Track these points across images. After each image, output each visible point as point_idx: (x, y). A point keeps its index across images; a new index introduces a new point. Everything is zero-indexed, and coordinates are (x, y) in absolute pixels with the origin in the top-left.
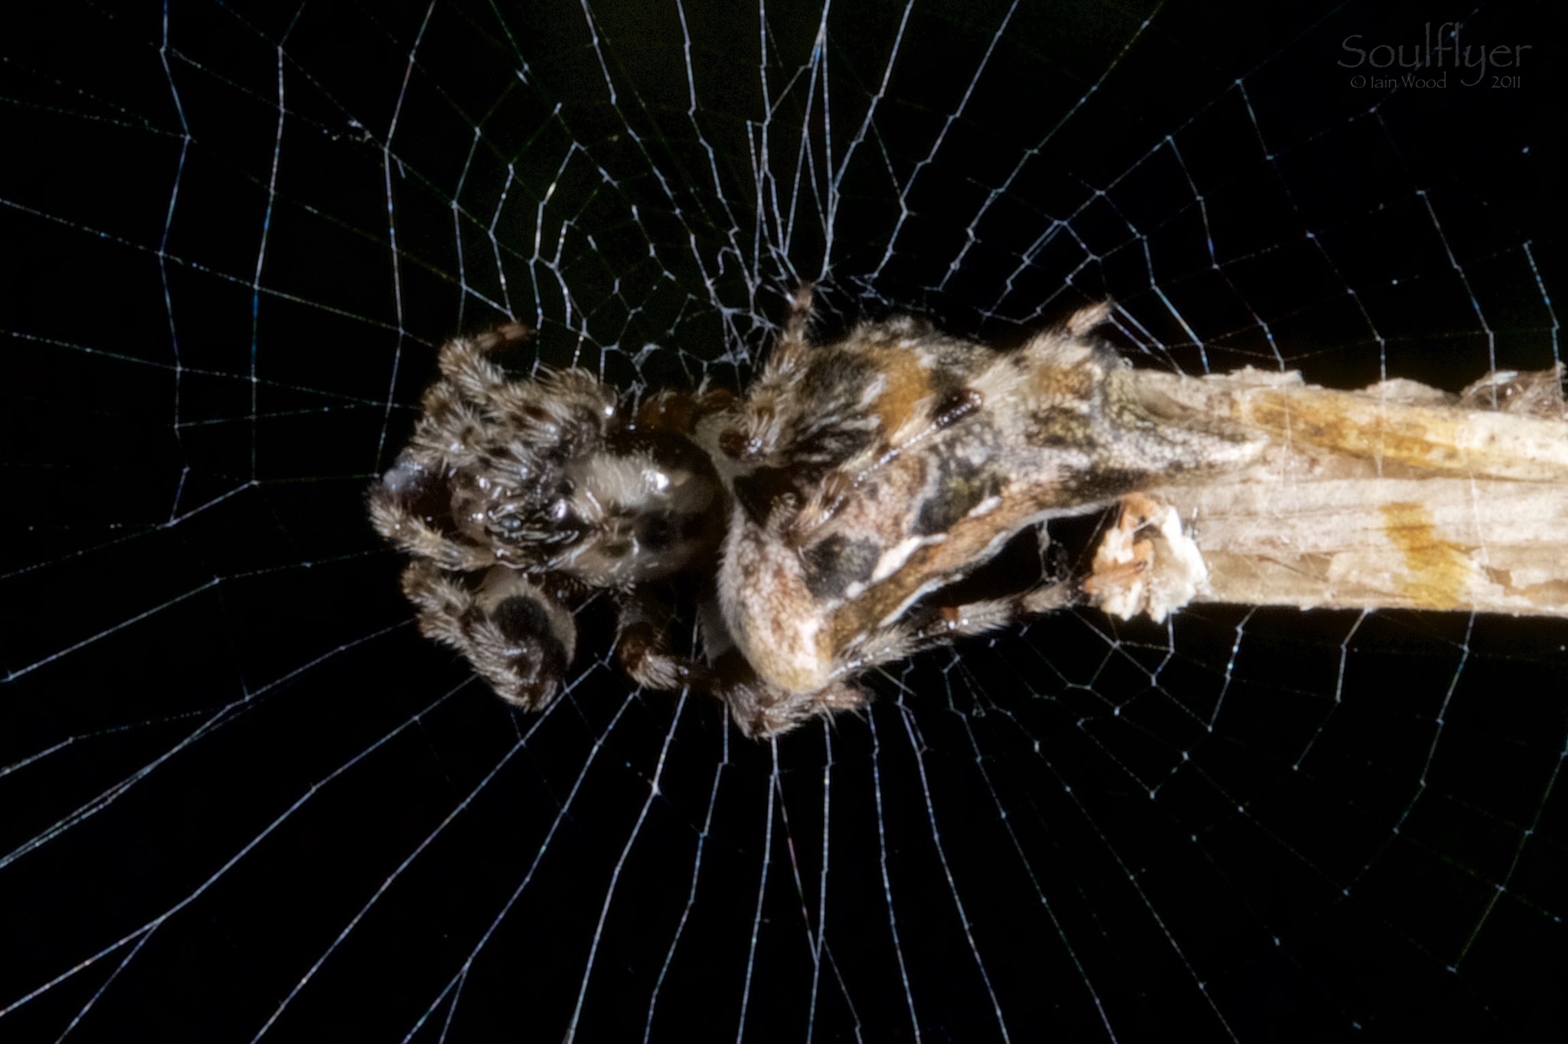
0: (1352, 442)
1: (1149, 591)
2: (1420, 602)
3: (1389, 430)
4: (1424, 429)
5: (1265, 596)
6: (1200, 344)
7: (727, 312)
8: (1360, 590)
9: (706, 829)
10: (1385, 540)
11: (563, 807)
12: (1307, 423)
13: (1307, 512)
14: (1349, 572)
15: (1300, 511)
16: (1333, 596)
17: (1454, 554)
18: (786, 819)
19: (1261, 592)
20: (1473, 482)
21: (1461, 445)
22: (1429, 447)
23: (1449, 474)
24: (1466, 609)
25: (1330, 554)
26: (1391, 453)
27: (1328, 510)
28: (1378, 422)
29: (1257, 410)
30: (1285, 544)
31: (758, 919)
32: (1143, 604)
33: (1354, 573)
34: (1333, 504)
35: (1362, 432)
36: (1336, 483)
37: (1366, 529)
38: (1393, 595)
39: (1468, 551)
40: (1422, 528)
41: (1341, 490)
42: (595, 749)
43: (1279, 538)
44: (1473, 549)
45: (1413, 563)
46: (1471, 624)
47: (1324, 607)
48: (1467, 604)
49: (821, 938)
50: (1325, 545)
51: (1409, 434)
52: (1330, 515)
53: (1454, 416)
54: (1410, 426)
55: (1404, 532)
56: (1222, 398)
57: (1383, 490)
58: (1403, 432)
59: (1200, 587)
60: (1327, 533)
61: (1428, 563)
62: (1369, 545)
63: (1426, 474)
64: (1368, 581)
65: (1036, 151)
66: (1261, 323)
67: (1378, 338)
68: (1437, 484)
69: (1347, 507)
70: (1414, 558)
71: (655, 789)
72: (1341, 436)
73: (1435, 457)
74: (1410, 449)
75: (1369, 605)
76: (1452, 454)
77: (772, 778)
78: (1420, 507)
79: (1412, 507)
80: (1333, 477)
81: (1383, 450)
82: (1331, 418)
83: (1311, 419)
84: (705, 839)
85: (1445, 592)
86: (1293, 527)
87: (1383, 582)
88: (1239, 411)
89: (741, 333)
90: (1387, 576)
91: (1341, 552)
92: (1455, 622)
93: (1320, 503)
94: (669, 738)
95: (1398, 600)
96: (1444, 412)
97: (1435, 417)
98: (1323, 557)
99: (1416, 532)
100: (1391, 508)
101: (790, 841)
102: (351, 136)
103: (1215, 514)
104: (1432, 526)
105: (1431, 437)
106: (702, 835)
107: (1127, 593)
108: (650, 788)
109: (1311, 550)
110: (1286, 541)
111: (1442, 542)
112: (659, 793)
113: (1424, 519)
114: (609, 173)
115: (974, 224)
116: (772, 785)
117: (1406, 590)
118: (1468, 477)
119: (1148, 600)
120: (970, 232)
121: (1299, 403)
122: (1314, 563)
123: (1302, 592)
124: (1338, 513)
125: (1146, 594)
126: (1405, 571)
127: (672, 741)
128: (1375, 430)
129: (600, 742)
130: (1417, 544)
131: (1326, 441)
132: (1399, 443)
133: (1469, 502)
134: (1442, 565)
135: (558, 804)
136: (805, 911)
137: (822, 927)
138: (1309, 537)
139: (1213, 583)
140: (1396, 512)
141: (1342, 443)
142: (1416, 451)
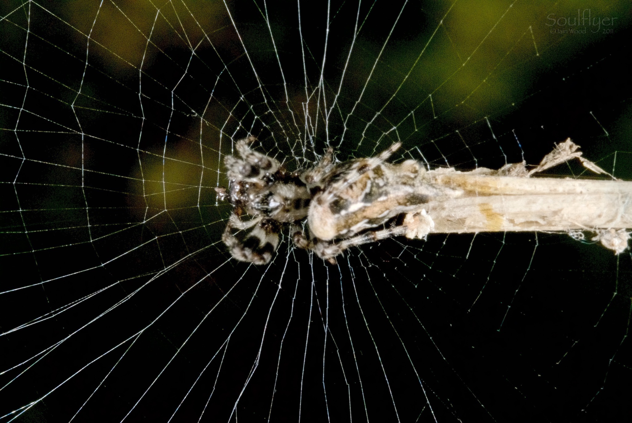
0: (469, 188)
1: (418, 230)
2: (490, 229)
3: (479, 184)
4: (488, 183)
5: (449, 230)
6: (428, 163)
7: (297, 158)
8: (474, 227)
9: (295, 297)
10: (480, 214)
11: (254, 294)
12: (456, 183)
13: (458, 207)
14: (471, 223)
15: (457, 207)
16: (467, 229)
17: (499, 216)
18: (316, 294)
19: (448, 229)
20: (502, 196)
21: (499, 187)
22: (490, 188)
23: (496, 194)
24: (503, 231)
25: (465, 218)
26: (480, 190)
27: (464, 206)
28: (476, 182)
30: (453, 216)
31: (310, 321)
32: (416, 234)
33: (472, 223)
34: (465, 204)
35: (472, 185)
36: (466, 199)
37: (475, 211)
38: (483, 228)
39: (502, 215)
40: (489, 210)
41: (468, 200)
42: (262, 277)
43: (452, 215)
44: (504, 214)
45: (488, 219)
46: (505, 235)
47: (465, 232)
48: (503, 229)
49: (327, 326)
50: (464, 215)
51: (484, 185)
52: (465, 208)
53: (496, 179)
54: (484, 183)
55: (485, 211)
56: (433, 178)
57: (478, 200)
59: (432, 229)
60: (464, 213)
61: (492, 219)
62: (476, 215)
63: (490, 195)
64: (477, 225)
65: (379, 113)
66: (444, 157)
67: (475, 159)
68: (493, 197)
69: (469, 205)
70: (488, 218)
71: (280, 287)
72: (466, 186)
73: (492, 191)
74: (484, 189)
75: (477, 231)
76: (496, 189)
77: (312, 283)
78: (489, 204)
79: (487, 204)
80: (465, 197)
81: (478, 190)
82: (463, 182)
84: (294, 299)
85: (497, 227)
86: (455, 211)
87: (480, 225)
88: (438, 181)
89: (301, 164)
90: (481, 223)
91: (468, 217)
92: (500, 235)
93: (462, 205)
94: (283, 273)
95: (484, 229)
96: (493, 178)
97: (491, 180)
98: (463, 219)
99: (488, 211)
100: (480, 205)
101: (318, 300)
102: (192, 115)
103: (434, 209)
104: (492, 209)
105: (490, 185)
106: (293, 299)
107: (412, 232)
108: (278, 287)
109: (460, 218)
110: (453, 215)
111: (495, 213)
112: (281, 288)
113: (490, 207)
114: (265, 124)
115: (364, 132)
116: (312, 285)
117: (487, 227)
118: (501, 195)
119: (417, 233)
120: (363, 135)
121: (454, 178)
122: (462, 221)
123: (459, 229)
124: (467, 207)
125: (417, 231)
126: (486, 221)
127: (284, 274)
128: (475, 184)
129: (263, 275)
130: (489, 214)
132: (482, 187)
133: (502, 202)
134: (496, 219)
135: (253, 293)
136: (322, 319)
137: (327, 323)
138: (459, 214)
139: (435, 228)
140: (482, 206)
141: (466, 188)
142: (486, 189)
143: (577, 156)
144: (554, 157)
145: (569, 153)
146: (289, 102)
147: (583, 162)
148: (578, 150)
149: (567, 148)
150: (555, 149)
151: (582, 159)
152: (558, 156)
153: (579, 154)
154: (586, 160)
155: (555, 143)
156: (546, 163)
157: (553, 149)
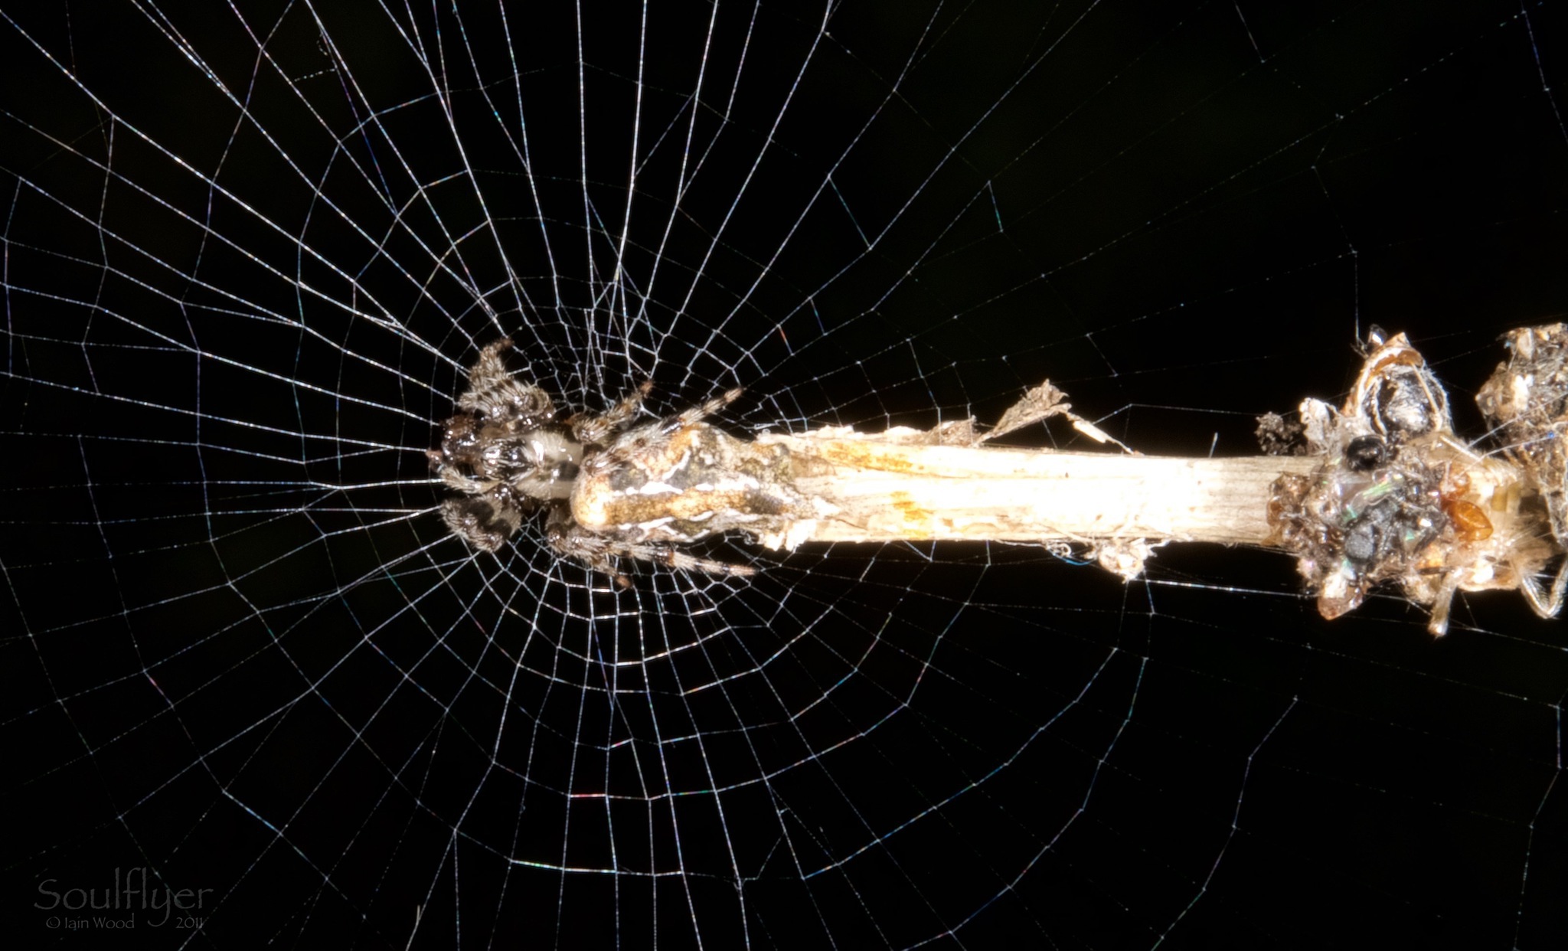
0: (874, 464)
2: (910, 536)
4: (907, 455)
5: (836, 537)
8: (883, 533)
10: (893, 509)
14: (877, 525)
16: (871, 536)
17: (926, 514)
19: (835, 535)
20: (932, 479)
21: (925, 463)
22: (910, 465)
23: (921, 475)
24: (931, 538)
26: (893, 468)
29: (829, 451)
33: (880, 525)
35: (878, 460)
37: (883, 505)
38: (899, 535)
39: (932, 512)
40: (910, 503)
44: (936, 511)
45: (907, 519)
46: (933, 548)
47: (867, 541)
48: (932, 536)
50: (865, 512)
51: (902, 459)
53: (921, 449)
54: (901, 456)
55: (902, 505)
58: (897, 459)
60: (866, 507)
61: (914, 519)
62: (886, 512)
63: (911, 476)
64: (887, 528)
65: (718, 331)
67: (885, 411)
68: (916, 480)
70: (907, 517)
72: (869, 462)
73: (915, 469)
74: (901, 465)
75: (887, 540)
76: (921, 467)
78: (909, 492)
79: (904, 494)
81: (889, 467)
82: (864, 454)
83: (854, 454)
85: (921, 531)
87: (893, 527)
88: (821, 452)
90: (895, 525)
91: (874, 515)
92: (925, 546)
95: (900, 537)
96: (916, 448)
97: (912, 449)
98: (866, 517)
99: (907, 505)
100: (895, 494)
104: (915, 502)
105: (909, 460)
109: (859, 515)
111: (920, 509)
113: (910, 499)
115: (691, 364)
117: (904, 531)
118: (930, 477)
120: (689, 369)
121: (848, 445)
122: (861, 521)
123: (857, 534)
124: (868, 497)
126: (904, 523)
130: (908, 511)
131: (862, 464)
132: (897, 464)
133: (931, 489)
134: (921, 519)
138: (859, 509)
140: (897, 496)
141: (870, 465)
142: (905, 467)
143: (1062, 411)
144: (1021, 412)
145: (1048, 405)
146: (560, 309)
147: (1072, 422)
148: (1063, 401)
149: (1045, 397)
150: (1024, 399)
151: (1071, 416)
152: (1029, 410)
153: (1065, 408)
154: (1078, 418)
155: (1024, 387)
156: (1008, 422)
157: (1019, 399)
